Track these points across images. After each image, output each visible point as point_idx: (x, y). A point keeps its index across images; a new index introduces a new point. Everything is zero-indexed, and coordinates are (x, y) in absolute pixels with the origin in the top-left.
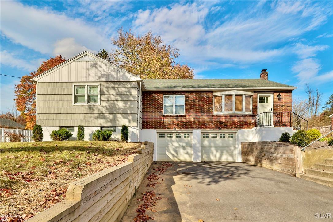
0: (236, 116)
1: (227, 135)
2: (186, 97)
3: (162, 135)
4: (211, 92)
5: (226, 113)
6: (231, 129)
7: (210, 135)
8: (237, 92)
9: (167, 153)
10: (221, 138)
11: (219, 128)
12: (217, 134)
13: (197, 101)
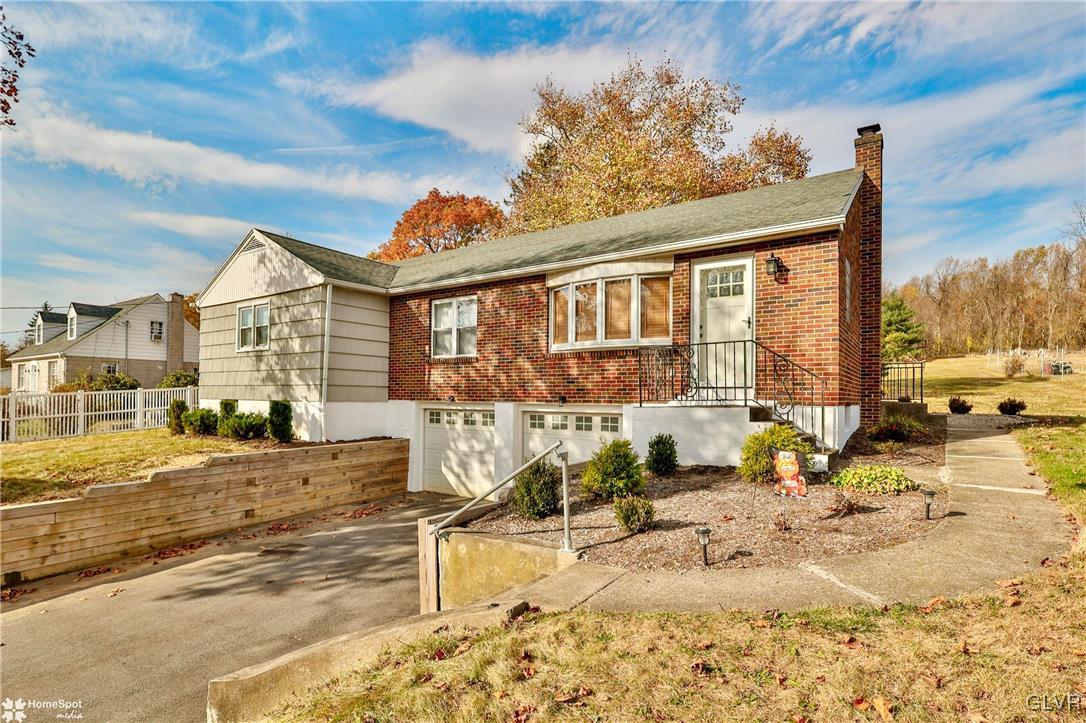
0: (612, 354)
1: (597, 420)
2: (480, 301)
3: (435, 417)
4: (541, 277)
5: (581, 345)
6: (600, 402)
7: (549, 420)
8: (608, 270)
9: (444, 470)
10: (578, 431)
11: (563, 400)
12: (569, 417)
13: (503, 312)
